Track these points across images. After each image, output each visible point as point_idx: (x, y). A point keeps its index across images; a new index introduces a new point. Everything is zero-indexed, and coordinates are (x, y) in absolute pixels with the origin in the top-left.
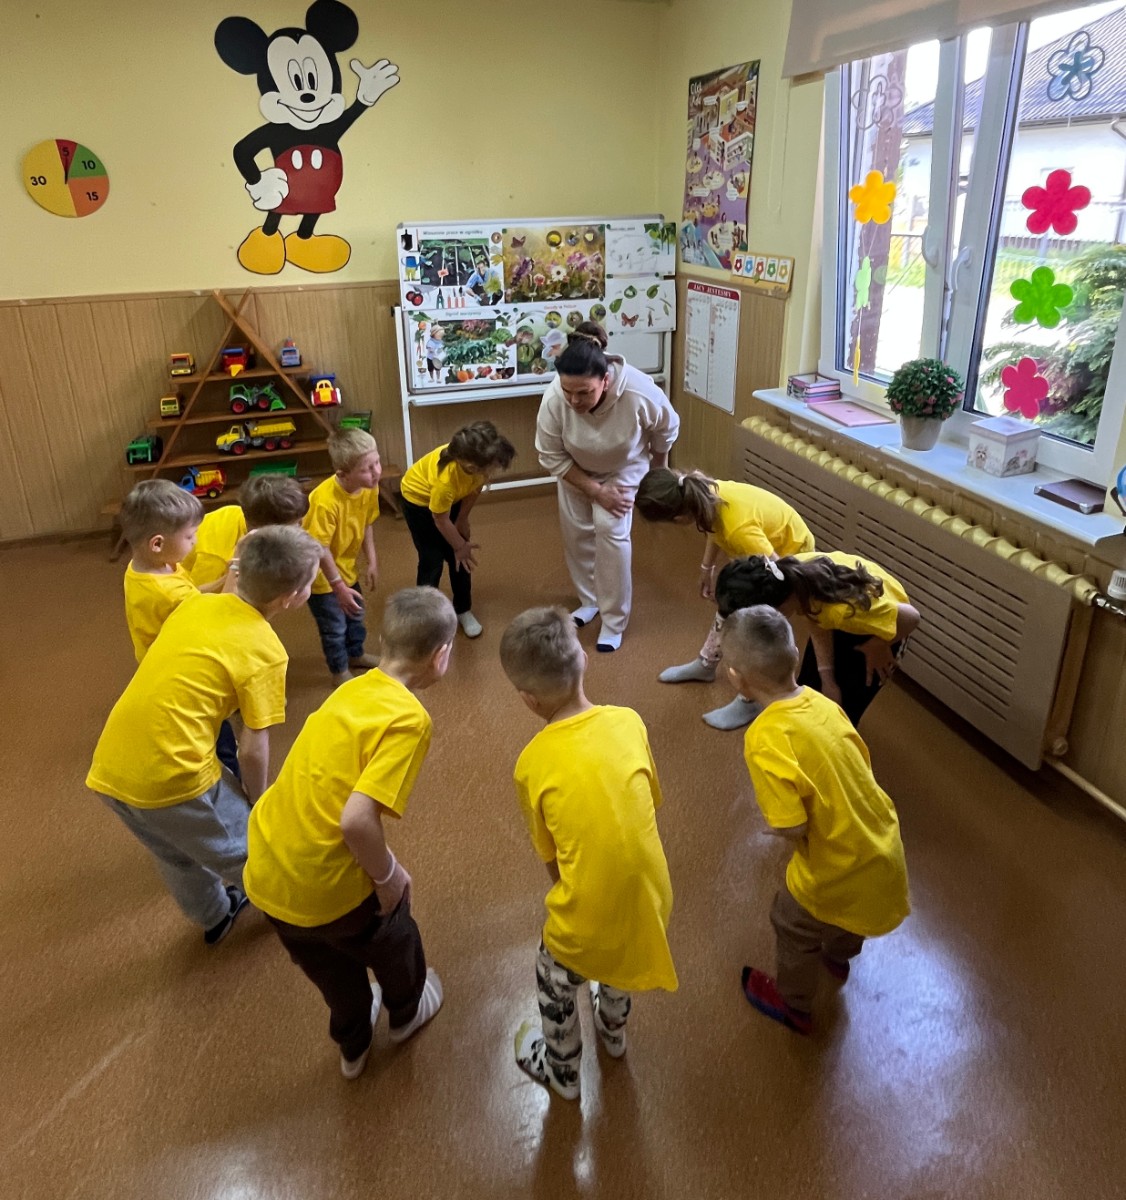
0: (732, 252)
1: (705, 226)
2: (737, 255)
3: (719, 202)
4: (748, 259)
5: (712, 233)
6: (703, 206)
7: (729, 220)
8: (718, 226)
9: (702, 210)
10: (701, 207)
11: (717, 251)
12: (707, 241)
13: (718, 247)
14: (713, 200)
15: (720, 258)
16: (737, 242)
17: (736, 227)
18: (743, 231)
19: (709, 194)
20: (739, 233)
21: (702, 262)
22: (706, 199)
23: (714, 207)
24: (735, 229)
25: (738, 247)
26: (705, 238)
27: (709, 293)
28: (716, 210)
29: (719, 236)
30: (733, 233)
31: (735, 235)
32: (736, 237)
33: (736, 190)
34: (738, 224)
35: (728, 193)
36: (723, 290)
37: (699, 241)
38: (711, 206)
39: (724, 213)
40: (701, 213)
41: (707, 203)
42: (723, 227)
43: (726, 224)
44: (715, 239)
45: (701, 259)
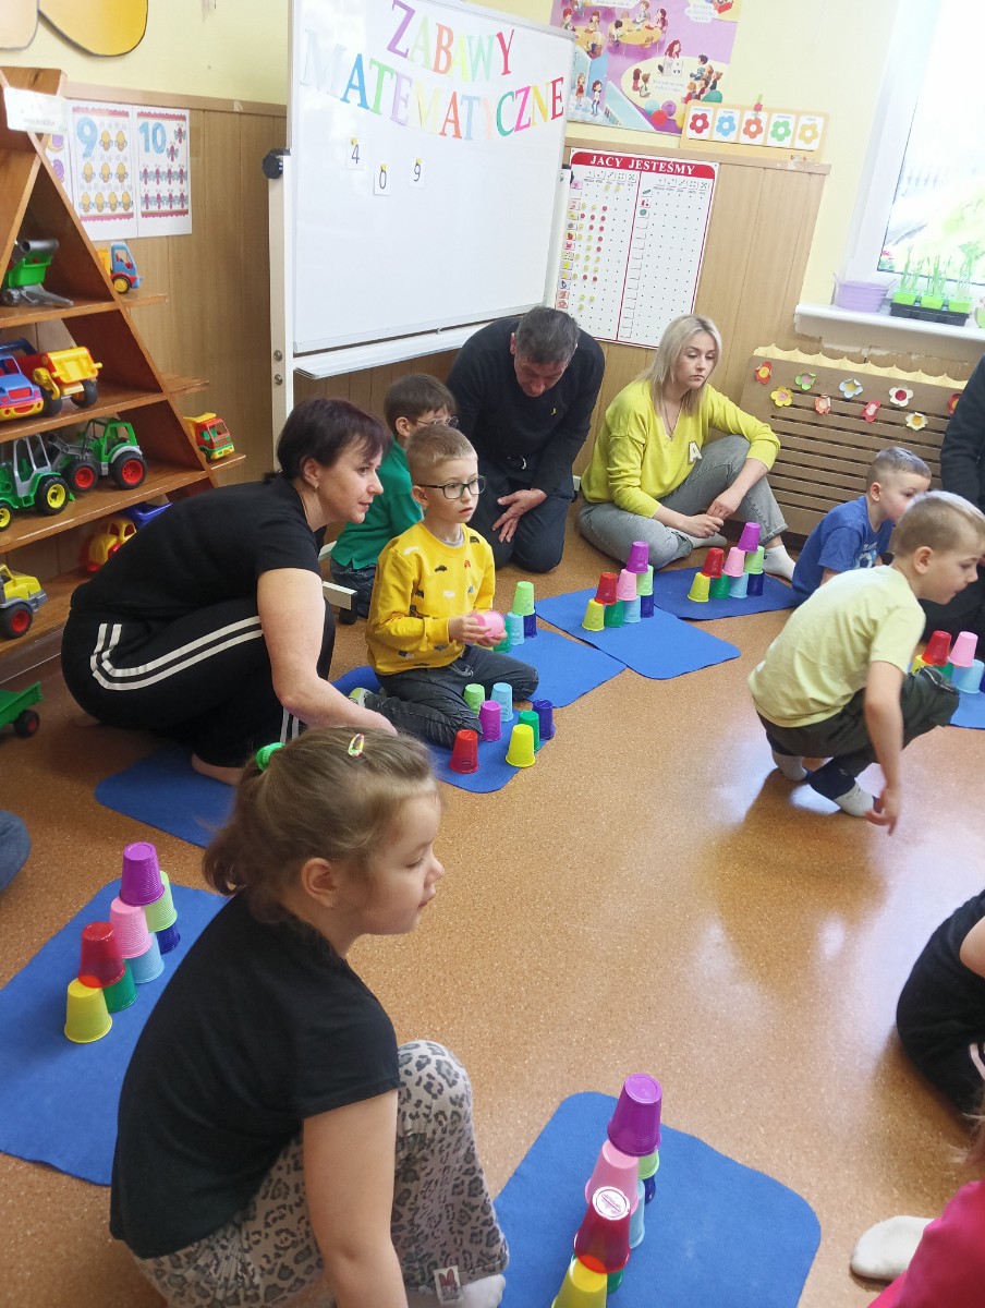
0: (680, 106)
1: (620, 60)
2: (696, 108)
3: (664, 22)
4: (721, 113)
5: (637, 75)
6: (619, 25)
7: (689, 54)
8: (660, 59)
9: (616, 32)
10: (612, 26)
11: (643, 103)
12: (618, 83)
13: (647, 95)
14: (647, 17)
15: (645, 114)
16: (698, 90)
17: (705, 66)
18: (719, 76)
19: (637, 6)
20: (709, 78)
21: (601, 117)
22: (627, 14)
23: (649, 28)
24: (701, 71)
25: (698, 97)
26: (616, 77)
27: (634, 169)
28: (657, 34)
29: (655, 75)
30: (692, 76)
31: (697, 79)
32: (698, 83)
33: (712, 5)
34: (709, 62)
35: (691, 8)
36: (675, 163)
37: (597, 83)
38: (638, 27)
39: (676, 42)
40: (612, 36)
41: (631, 20)
42: (670, 65)
43: (676, 60)
44: (641, 83)
45: (595, 114)
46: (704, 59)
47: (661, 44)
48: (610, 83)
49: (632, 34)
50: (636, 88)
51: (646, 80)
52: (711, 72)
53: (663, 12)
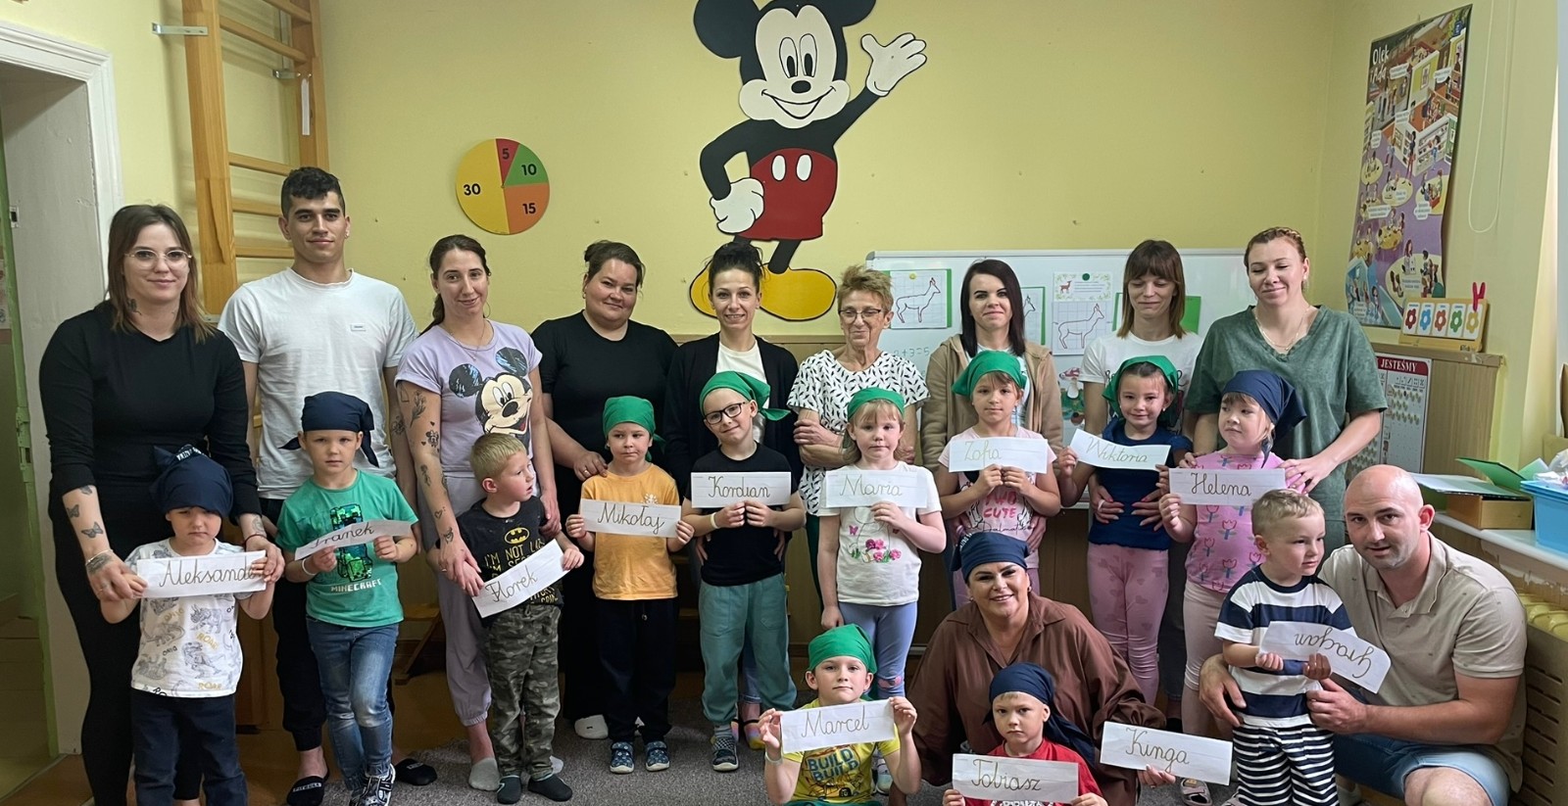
1: (1382, 264)
3: (1403, 224)
5: (1392, 273)
6: (1380, 234)
7: (1417, 251)
8: (1401, 261)
9: (1379, 240)
11: (1400, 302)
12: (1385, 287)
13: (1401, 296)
14: (1394, 222)
16: (1428, 284)
17: (1427, 260)
18: (1436, 267)
19: (1390, 214)
20: (1431, 271)
21: (1379, 321)
22: (1385, 221)
23: (1395, 232)
24: (1426, 265)
25: (1430, 292)
26: (1383, 282)
27: (1384, 368)
28: (1399, 237)
29: (1402, 277)
30: (1422, 271)
31: (1425, 274)
32: (1427, 277)
33: (1428, 203)
34: (1429, 256)
35: (1417, 208)
36: (1406, 361)
37: (1374, 288)
38: (1390, 232)
39: (1409, 242)
40: (1377, 244)
41: (1386, 227)
42: (1408, 263)
43: (1412, 258)
44: (1397, 284)
45: (1377, 317)
46: (1426, 255)
47: (1401, 244)
48: (1381, 287)
49: (1387, 240)
50: (1395, 290)
51: (1398, 282)
52: (1431, 266)
53: (1403, 216)
